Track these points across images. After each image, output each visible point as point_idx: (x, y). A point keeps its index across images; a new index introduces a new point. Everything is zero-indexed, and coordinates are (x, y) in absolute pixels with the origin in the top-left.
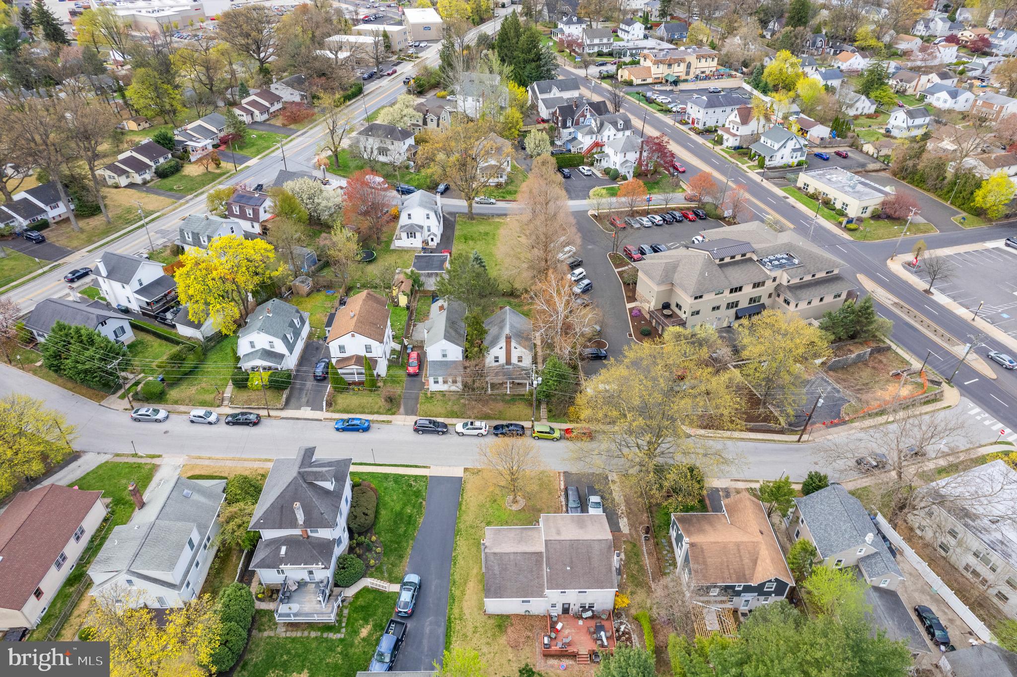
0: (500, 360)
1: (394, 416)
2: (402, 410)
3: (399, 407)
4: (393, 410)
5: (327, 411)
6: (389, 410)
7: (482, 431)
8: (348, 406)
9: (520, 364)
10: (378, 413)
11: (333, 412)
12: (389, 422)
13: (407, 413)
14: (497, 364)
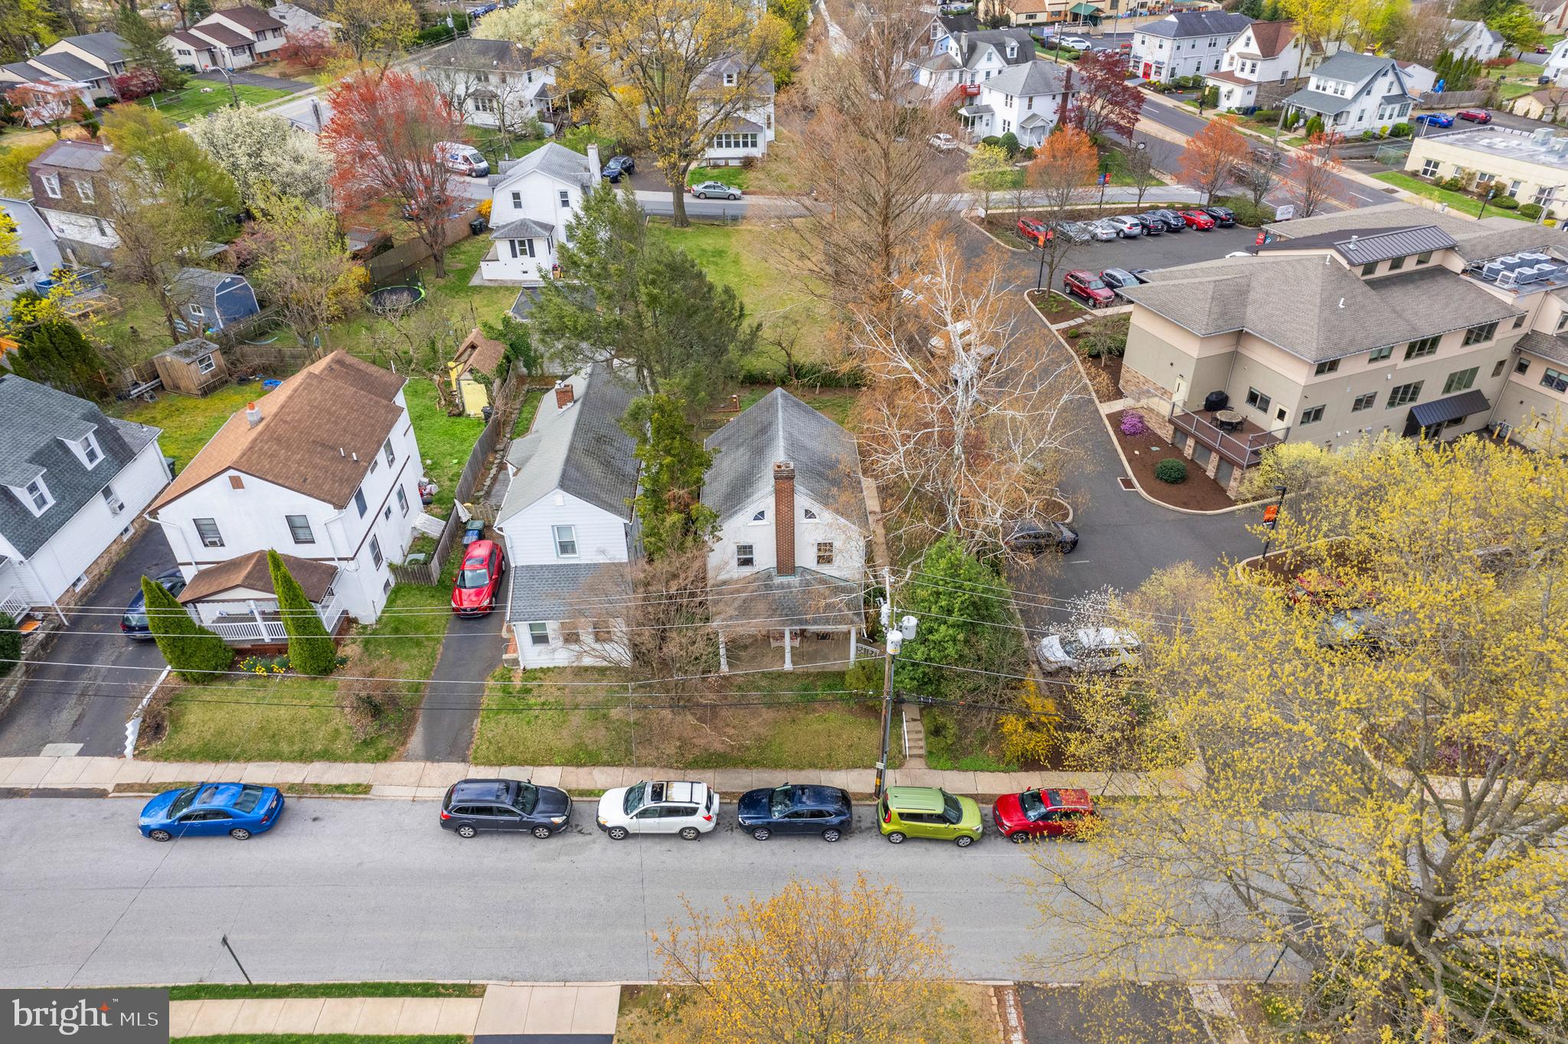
0: (756, 556)
1: (383, 768)
2: (416, 741)
3: (405, 732)
4: (383, 744)
5: (139, 755)
6: (366, 743)
7: (697, 821)
8: (220, 733)
9: (826, 570)
10: (327, 756)
11: (159, 757)
12: (361, 790)
13: (432, 755)
14: (747, 571)
